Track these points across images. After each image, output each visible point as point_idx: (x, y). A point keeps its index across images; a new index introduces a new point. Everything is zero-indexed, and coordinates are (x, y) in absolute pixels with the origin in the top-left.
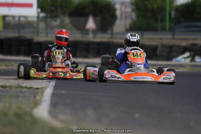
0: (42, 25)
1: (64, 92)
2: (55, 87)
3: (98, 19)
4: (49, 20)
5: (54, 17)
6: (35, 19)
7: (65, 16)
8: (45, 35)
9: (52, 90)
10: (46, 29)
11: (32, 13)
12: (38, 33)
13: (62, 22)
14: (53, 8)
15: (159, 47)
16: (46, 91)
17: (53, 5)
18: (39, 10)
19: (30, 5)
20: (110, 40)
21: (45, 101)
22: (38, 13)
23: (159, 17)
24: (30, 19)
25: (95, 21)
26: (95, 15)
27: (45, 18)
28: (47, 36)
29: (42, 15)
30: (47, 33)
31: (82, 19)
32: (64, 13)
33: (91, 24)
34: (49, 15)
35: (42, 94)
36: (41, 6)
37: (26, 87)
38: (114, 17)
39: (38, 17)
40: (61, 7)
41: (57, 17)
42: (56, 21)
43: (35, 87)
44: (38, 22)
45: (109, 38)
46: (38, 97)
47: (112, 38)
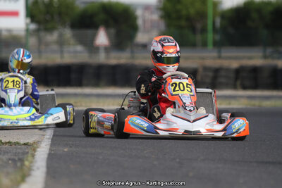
0: (33, 41)
1: (66, 150)
3: (113, 31)
4: (42, 34)
5: (49, 30)
6: (23, 33)
7: (65, 27)
9: (48, 147)
10: (39, 47)
11: (19, 24)
13: (61, 36)
14: (48, 17)
15: (201, 70)
16: (38, 149)
17: (48, 12)
18: (28, 20)
19: (15, 14)
20: (130, 61)
21: (38, 169)
22: (27, 25)
23: (199, 26)
24: (15, 33)
25: (109, 35)
26: (107, 27)
27: (37, 31)
28: (40, 57)
29: (33, 26)
30: (40, 52)
31: (89, 32)
32: (63, 24)
33: (102, 38)
34: (42, 27)
35: (33, 156)
36: (31, 14)
38: (134, 28)
39: (27, 30)
40: (60, 14)
41: (54, 28)
42: (52, 34)
43: (22, 142)
44: (26, 37)
45: (128, 58)
46: (27, 163)
47: (133, 57)
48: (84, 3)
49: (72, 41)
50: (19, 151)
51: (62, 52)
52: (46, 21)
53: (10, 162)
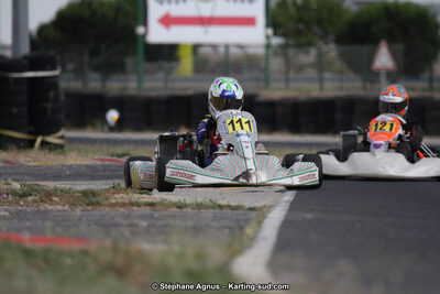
0: (276, 64)
1: (309, 216)
2: (293, 206)
3: (400, 47)
4: (291, 52)
5: (303, 46)
6: (261, 51)
7: (327, 44)
8: (282, 85)
9: (284, 213)
10: (287, 72)
11: (255, 37)
12: (267, 81)
13: (320, 55)
14: (301, 27)
16: (270, 215)
17: (300, 20)
18: (270, 31)
19: (250, 21)
20: (426, 94)
21: (264, 239)
22: (268, 37)
24: (251, 51)
26: (391, 40)
27: (284, 47)
28: (287, 88)
29: (276, 41)
30: (287, 80)
31: (365, 49)
32: (325, 37)
33: (384, 59)
34: (291, 41)
35: (260, 223)
36: (274, 22)
37: (229, 206)
39: (268, 46)
40: (319, 22)
41: (310, 44)
42: (307, 53)
43: (247, 204)
44: (267, 57)
45: (424, 90)
46: (249, 231)
47: (431, 89)
48: (358, 4)
49: (338, 64)
50: (242, 217)
51: (321, 80)
52: (299, 33)
53: (226, 231)
